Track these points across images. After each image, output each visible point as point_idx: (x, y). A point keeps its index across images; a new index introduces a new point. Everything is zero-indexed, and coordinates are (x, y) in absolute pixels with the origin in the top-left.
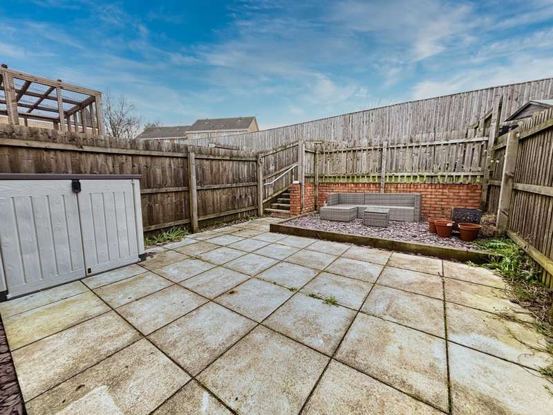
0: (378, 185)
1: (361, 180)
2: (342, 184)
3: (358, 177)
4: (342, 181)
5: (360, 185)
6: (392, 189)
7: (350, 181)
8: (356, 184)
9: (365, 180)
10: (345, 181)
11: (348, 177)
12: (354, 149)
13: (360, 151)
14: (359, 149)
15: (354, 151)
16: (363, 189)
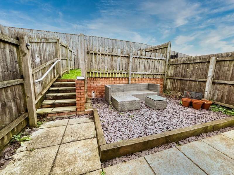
0: (127, 79)
1: (117, 76)
2: (105, 78)
3: (115, 74)
4: (104, 76)
5: (117, 79)
6: (134, 81)
7: (110, 76)
8: (115, 78)
9: (119, 76)
10: (107, 76)
11: (109, 74)
12: (113, 54)
13: (116, 56)
14: (116, 54)
15: (112, 56)
16: (119, 81)
